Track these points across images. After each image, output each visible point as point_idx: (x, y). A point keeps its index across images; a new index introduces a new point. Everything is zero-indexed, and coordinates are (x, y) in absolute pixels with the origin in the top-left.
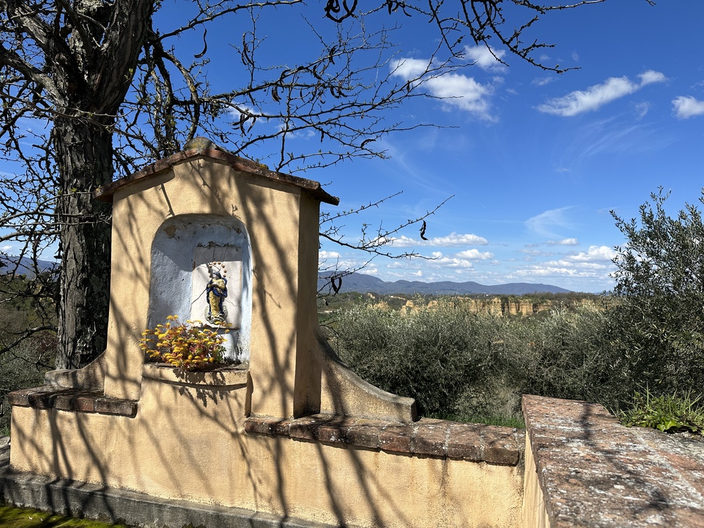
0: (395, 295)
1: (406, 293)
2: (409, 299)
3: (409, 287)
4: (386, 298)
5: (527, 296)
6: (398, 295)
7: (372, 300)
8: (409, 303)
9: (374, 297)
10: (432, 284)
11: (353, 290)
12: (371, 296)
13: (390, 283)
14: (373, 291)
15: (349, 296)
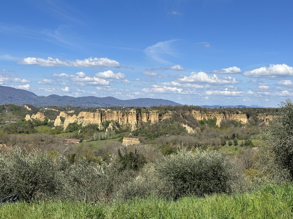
0: (49, 107)
1: (58, 106)
2: (62, 111)
3: (60, 100)
4: (41, 109)
5: (155, 108)
6: (51, 107)
7: (29, 111)
8: (62, 114)
9: (30, 109)
10: (79, 98)
11: (9, 103)
12: (28, 108)
13: (43, 97)
14: (28, 104)
15: (7, 108)
